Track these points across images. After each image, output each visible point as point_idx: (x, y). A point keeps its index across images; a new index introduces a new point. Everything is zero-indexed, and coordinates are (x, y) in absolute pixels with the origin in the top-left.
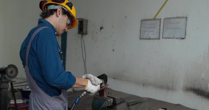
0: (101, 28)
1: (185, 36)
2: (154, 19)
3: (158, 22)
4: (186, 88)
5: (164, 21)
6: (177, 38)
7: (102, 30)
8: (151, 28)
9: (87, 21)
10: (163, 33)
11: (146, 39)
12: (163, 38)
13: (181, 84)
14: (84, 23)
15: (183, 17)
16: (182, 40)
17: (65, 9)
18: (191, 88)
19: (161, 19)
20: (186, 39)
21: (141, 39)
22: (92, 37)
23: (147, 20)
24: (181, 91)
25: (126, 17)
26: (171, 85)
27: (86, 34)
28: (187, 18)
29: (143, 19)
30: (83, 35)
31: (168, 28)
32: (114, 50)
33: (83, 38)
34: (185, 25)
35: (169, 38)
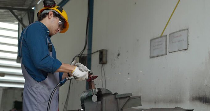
0: (118, 55)
1: (188, 46)
2: (161, 36)
3: (164, 38)
4: (192, 98)
5: (169, 37)
6: (181, 50)
7: (119, 56)
8: (159, 45)
9: (107, 51)
10: (169, 48)
11: (155, 57)
12: (170, 53)
13: (188, 95)
14: (104, 53)
15: (185, 30)
16: (186, 51)
17: (56, 12)
18: (197, 97)
19: (166, 35)
20: (189, 50)
21: (151, 58)
22: (111, 65)
23: (155, 39)
24: (188, 102)
25: (138, 40)
26: (179, 97)
27: (106, 63)
28: (188, 29)
29: (152, 39)
30: (103, 65)
31: (172, 43)
32: (129, 74)
33: (104, 68)
34: (187, 36)
35: (174, 52)
